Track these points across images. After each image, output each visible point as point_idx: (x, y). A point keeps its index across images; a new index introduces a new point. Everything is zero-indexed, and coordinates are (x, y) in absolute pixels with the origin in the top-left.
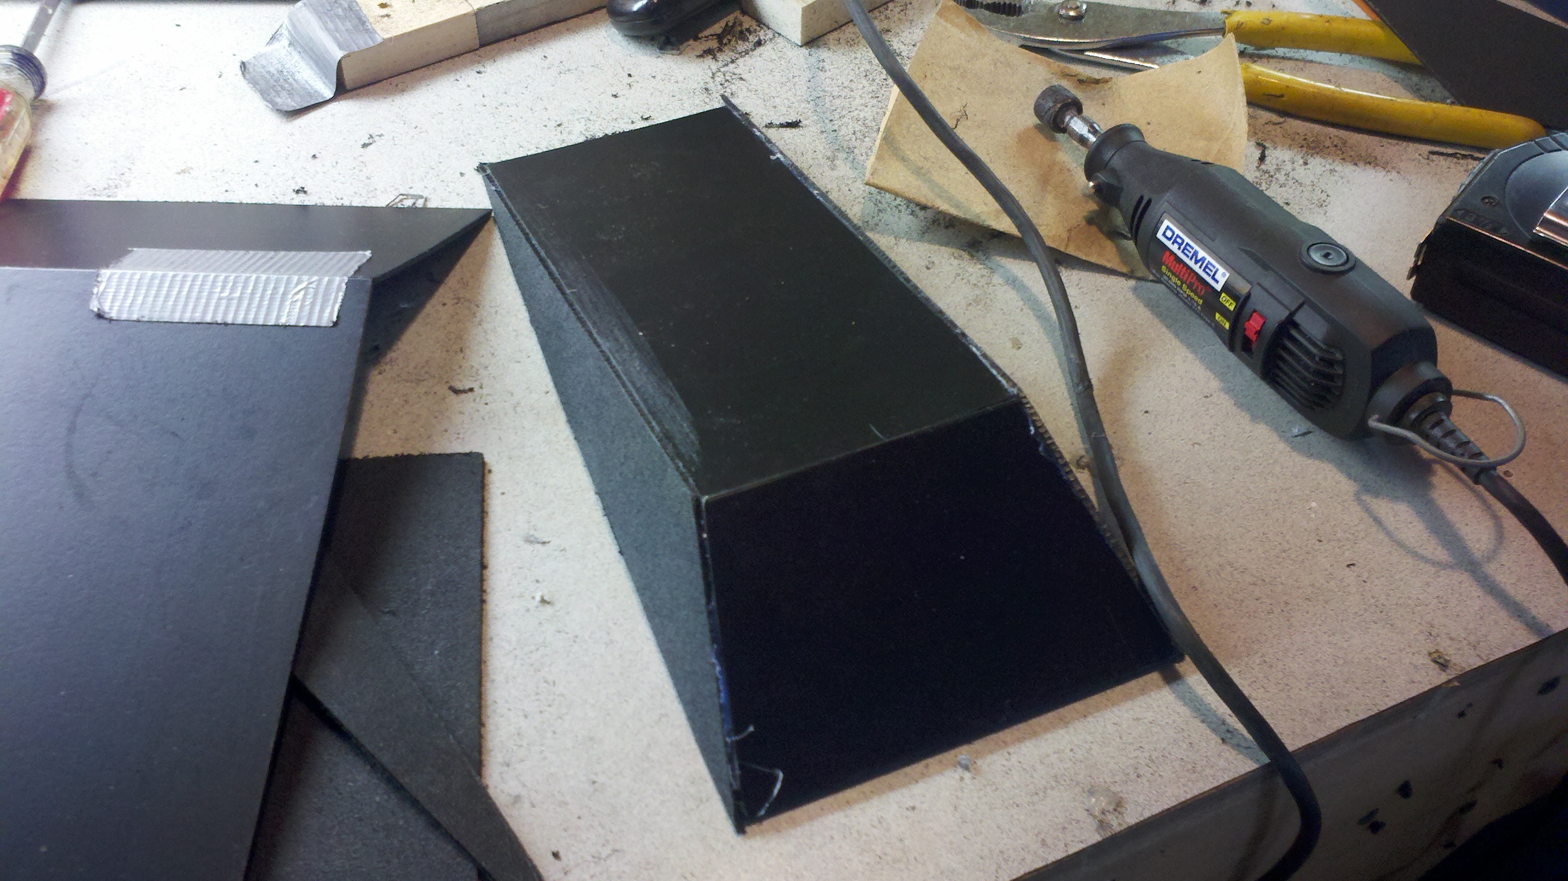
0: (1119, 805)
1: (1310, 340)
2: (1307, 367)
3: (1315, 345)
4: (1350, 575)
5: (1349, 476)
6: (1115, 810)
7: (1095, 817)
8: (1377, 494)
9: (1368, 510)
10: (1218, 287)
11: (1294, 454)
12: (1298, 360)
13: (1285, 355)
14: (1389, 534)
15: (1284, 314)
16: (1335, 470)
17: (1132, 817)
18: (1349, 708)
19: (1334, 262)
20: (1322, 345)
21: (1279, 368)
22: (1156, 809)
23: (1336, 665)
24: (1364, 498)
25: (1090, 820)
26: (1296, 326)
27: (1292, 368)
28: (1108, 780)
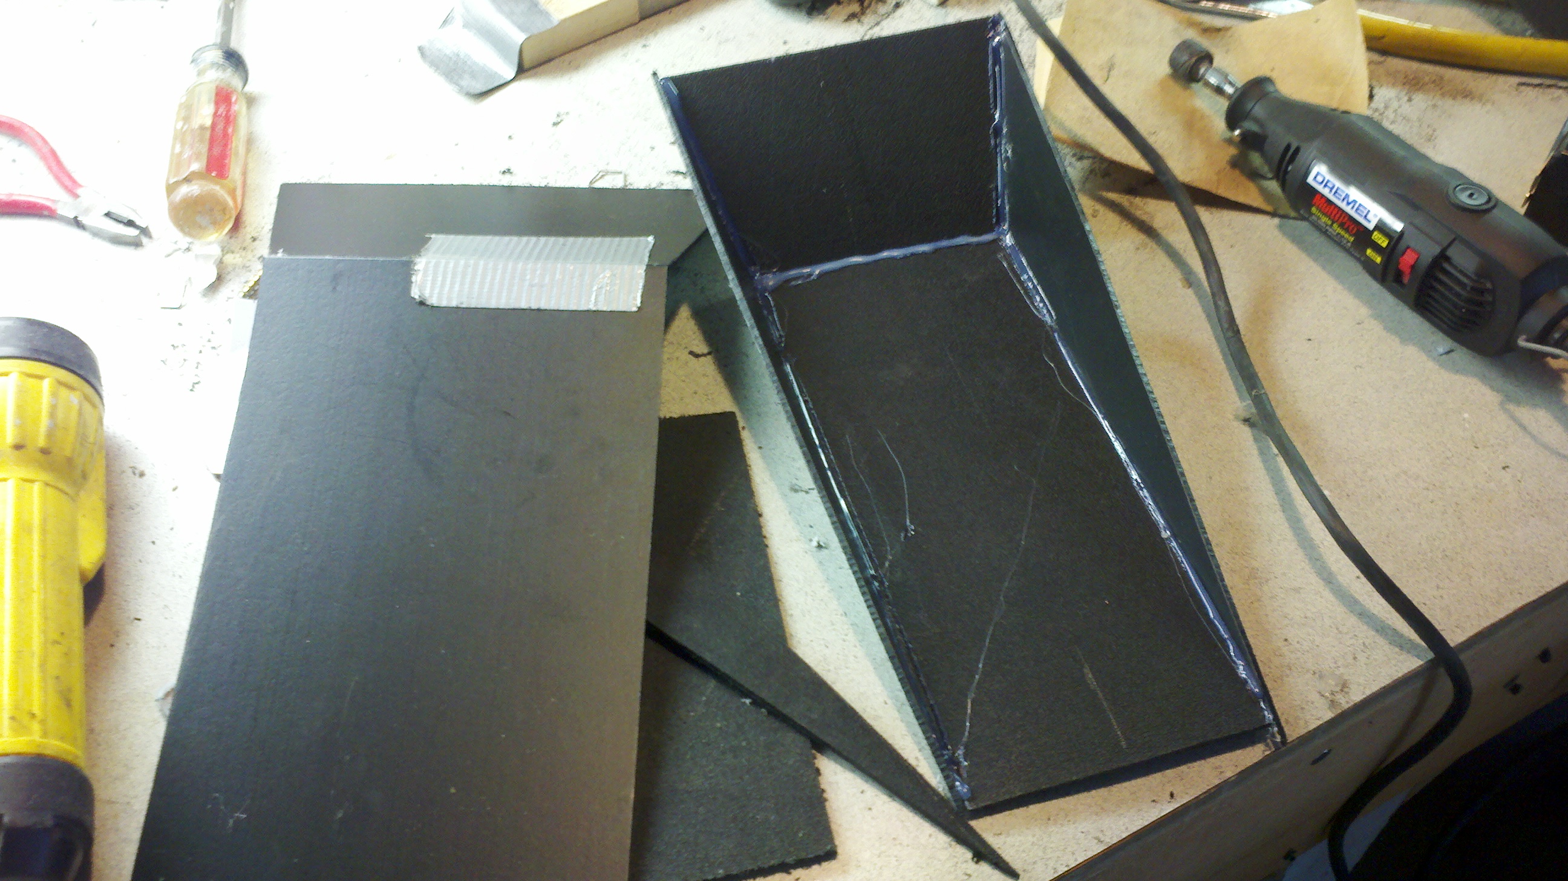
0: (1344, 686)
1: (1461, 272)
2: (1458, 295)
3: (1465, 275)
4: (1506, 477)
5: (1492, 388)
6: (1342, 691)
7: (1327, 698)
8: (1519, 403)
9: (1513, 418)
10: (1371, 226)
11: (1442, 371)
12: (1450, 289)
13: (1438, 287)
14: (1534, 437)
15: (1436, 250)
16: (1480, 384)
17: (1357, 695)
18: (1520, 591)
19: (1478, 201)
20: (1473, 276)
21: (1430, 296)
22: (1375, 687)
23: (1506, 554)
24: (1507, 407)
25: (1323, 700)
26: (1448, 259)
27: (1442, 295)
28: (1332, 665)
